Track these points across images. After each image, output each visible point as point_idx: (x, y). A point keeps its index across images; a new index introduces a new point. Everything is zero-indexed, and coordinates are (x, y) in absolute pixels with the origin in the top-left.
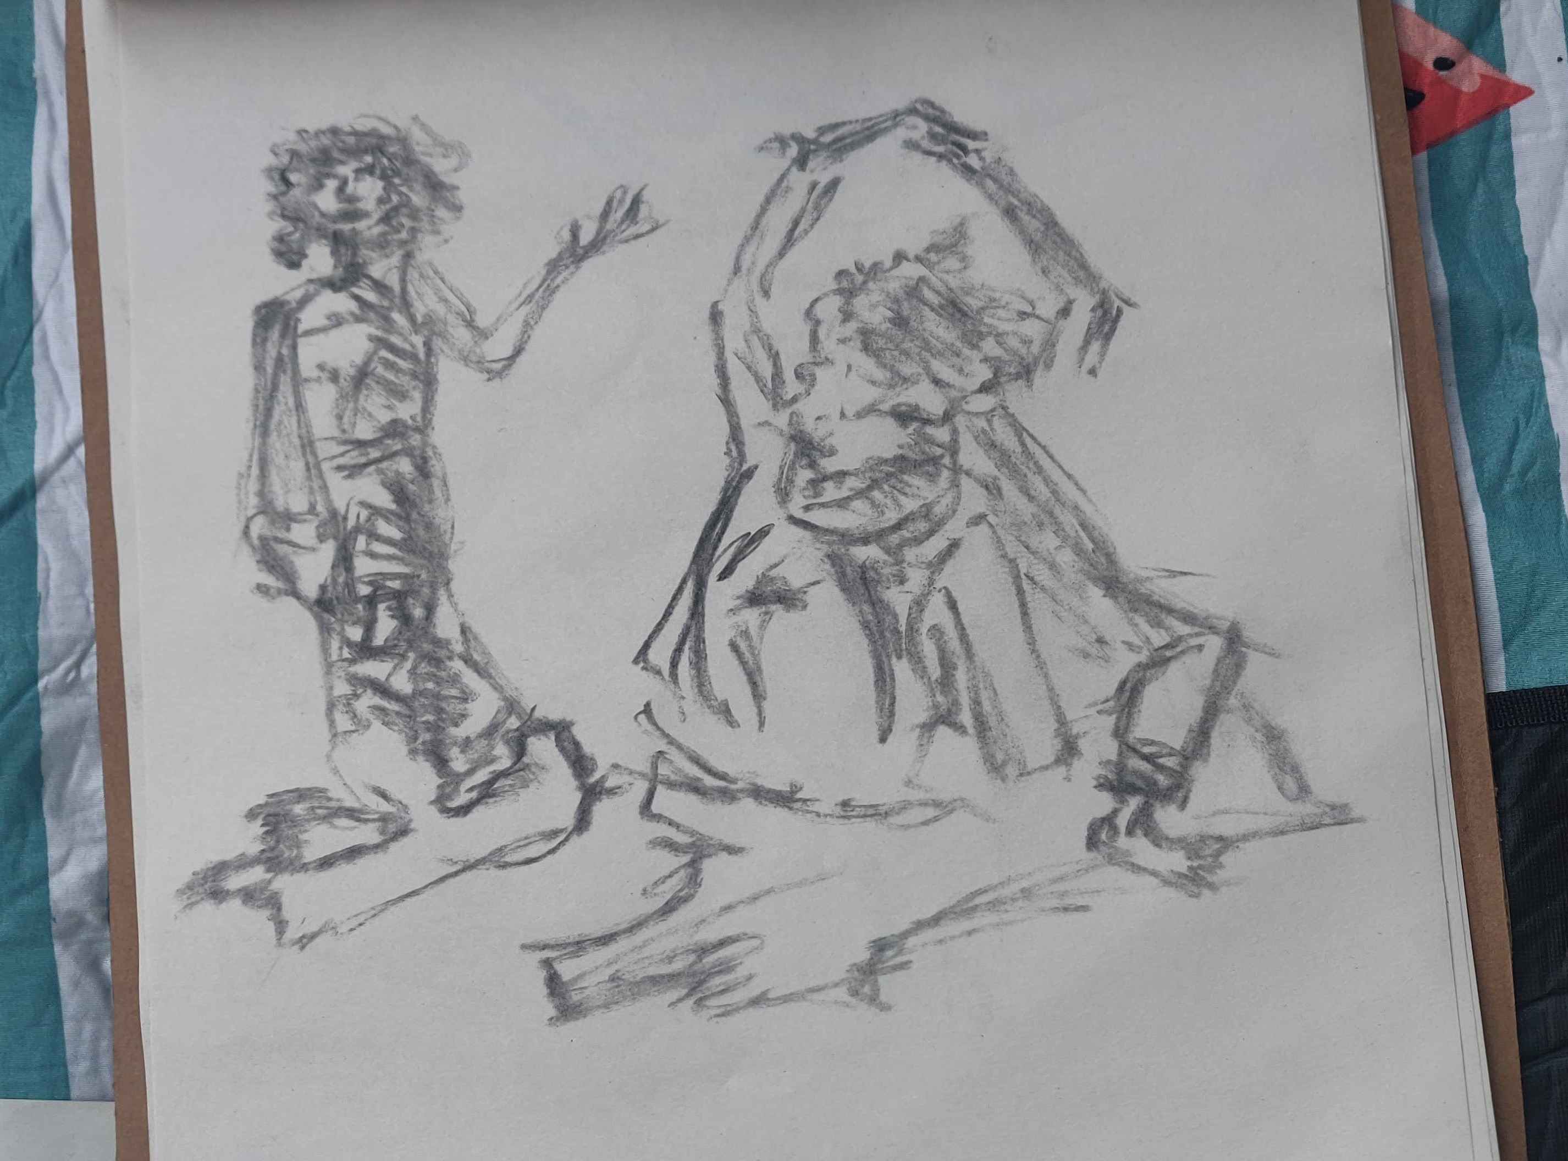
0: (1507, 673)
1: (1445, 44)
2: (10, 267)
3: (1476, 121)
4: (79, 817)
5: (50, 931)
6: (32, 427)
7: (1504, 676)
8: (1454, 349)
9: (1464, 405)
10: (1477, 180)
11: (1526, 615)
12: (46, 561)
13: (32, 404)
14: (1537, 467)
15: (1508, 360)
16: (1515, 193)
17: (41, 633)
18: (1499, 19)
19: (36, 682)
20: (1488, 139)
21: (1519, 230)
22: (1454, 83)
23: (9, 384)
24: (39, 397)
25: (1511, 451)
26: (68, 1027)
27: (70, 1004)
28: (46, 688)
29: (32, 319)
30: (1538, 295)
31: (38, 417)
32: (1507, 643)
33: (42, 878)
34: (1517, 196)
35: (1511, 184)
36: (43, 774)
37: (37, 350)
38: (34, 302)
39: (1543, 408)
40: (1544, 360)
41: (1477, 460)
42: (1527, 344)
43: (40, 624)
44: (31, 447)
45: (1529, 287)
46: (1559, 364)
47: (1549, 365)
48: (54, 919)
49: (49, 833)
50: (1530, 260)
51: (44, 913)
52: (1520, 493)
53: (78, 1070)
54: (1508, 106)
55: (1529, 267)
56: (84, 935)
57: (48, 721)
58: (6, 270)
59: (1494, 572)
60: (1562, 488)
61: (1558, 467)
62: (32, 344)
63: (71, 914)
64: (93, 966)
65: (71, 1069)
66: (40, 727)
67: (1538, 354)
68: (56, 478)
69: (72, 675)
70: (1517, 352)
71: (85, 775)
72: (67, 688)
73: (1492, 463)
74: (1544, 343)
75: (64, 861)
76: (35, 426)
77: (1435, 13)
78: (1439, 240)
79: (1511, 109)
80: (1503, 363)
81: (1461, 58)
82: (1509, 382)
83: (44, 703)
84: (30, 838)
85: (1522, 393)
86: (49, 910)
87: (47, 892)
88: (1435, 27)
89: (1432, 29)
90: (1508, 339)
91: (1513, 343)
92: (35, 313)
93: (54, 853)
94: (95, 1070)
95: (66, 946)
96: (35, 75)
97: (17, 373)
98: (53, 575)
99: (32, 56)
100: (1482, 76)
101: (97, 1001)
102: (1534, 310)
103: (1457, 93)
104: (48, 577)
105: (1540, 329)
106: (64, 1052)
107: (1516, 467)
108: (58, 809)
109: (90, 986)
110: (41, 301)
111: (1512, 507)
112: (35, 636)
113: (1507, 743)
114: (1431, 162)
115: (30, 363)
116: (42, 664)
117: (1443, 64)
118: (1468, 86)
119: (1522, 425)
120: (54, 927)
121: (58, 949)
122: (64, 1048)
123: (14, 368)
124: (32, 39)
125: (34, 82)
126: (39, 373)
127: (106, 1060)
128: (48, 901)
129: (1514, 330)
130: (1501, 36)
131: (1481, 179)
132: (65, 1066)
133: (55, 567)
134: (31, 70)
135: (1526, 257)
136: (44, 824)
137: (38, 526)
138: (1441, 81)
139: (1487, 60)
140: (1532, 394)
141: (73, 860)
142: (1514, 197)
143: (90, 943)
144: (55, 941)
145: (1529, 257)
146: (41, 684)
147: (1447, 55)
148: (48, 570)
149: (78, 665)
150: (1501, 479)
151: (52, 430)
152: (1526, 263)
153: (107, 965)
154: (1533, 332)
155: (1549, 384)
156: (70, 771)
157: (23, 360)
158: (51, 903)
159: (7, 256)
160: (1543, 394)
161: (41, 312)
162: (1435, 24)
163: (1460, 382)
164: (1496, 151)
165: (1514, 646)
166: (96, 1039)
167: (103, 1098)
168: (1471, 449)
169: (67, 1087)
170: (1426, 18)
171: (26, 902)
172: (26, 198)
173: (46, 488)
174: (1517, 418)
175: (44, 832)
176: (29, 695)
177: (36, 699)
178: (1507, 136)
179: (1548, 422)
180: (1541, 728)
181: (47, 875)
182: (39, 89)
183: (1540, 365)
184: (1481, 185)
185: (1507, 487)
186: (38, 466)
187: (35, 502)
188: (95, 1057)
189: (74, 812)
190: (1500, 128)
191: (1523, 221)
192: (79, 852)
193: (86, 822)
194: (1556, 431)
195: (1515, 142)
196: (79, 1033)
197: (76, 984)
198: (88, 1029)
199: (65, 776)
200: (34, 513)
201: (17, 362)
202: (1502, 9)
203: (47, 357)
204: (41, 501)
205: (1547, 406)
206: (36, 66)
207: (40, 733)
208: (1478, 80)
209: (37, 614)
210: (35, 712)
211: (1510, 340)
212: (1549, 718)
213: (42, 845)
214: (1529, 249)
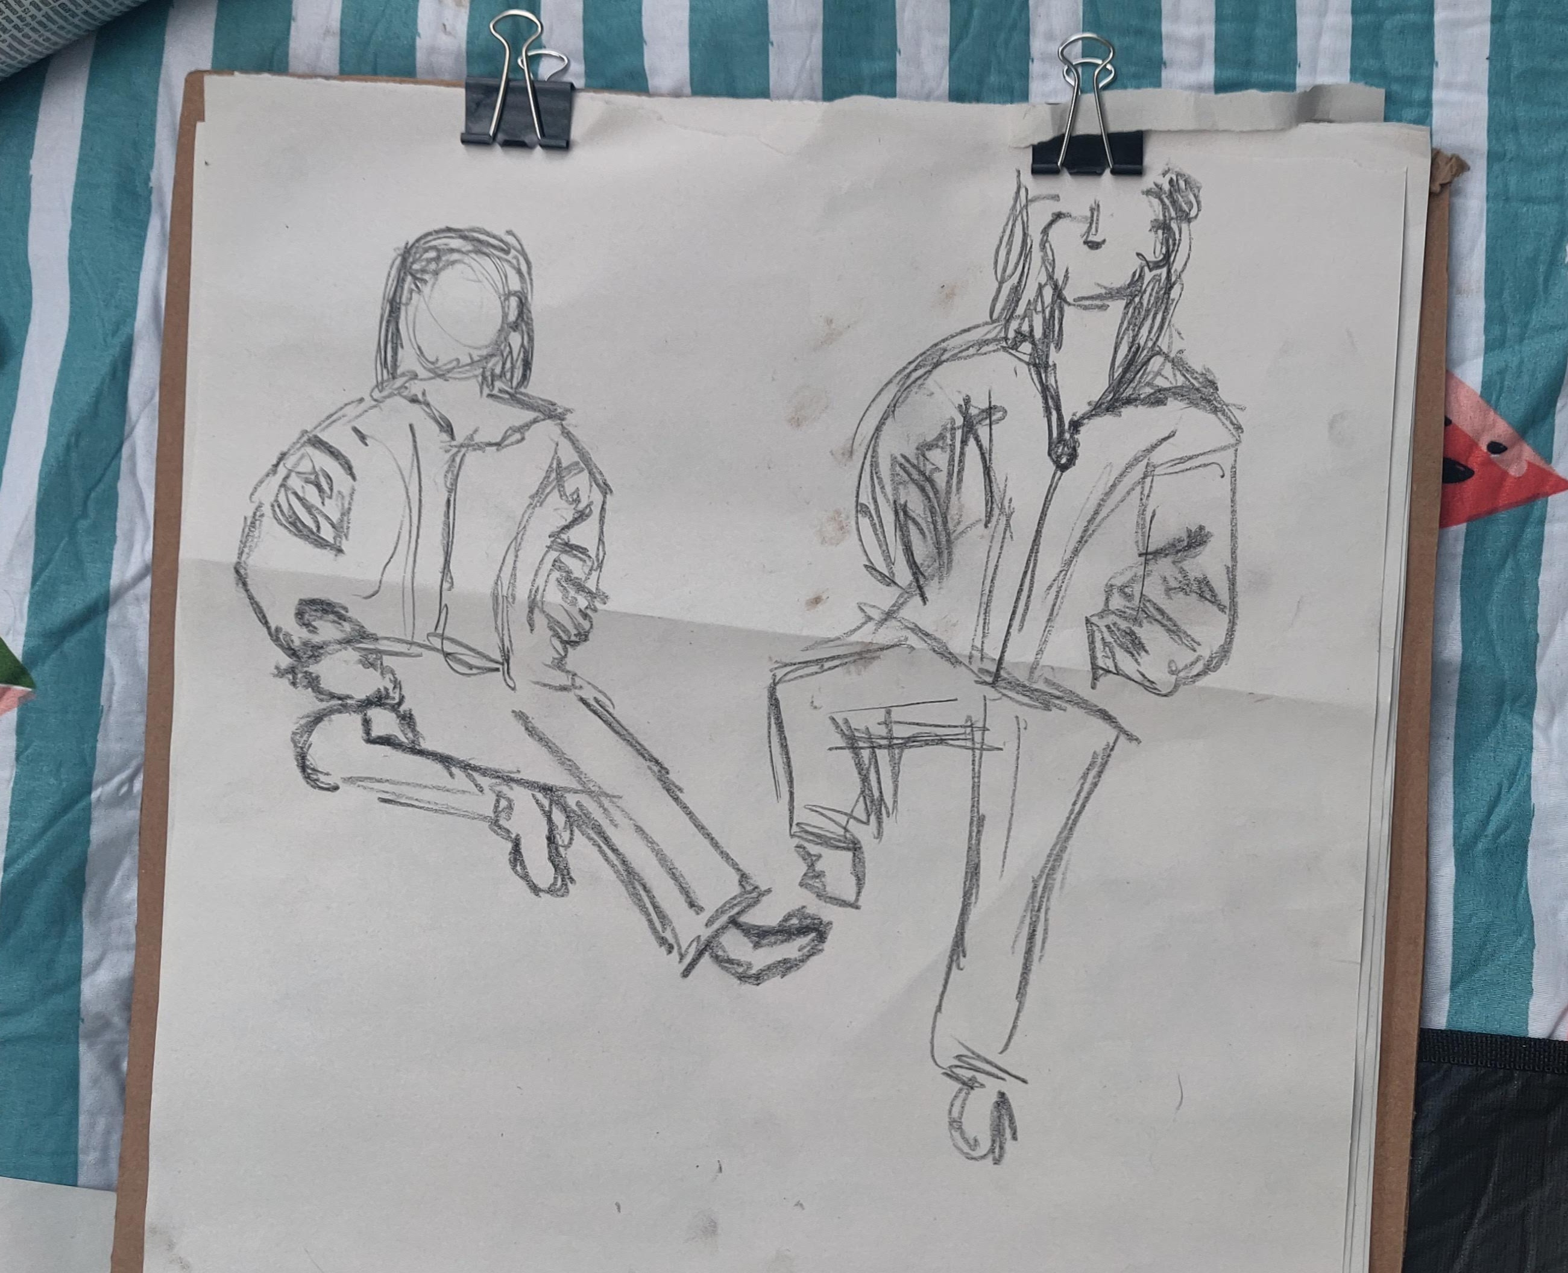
0: (1449, 1012)
1: (1501, 429)
2: (107, 380)
3: (1517, 504)
4: (115, 923)
5: (78, 1032)
6: (113, 540)
7: (1446, 1014)
8: (1458, 707)
9: (1457, 759)
10: (1507, 555)
11: (1475, 966)
12: (112, 674)
13: (114, 519)
14: (1509, 832)
15: (1504, 726)
16: (1539, 575)
17: (99, 745)
18: (1554, 414)
19: (90, 793)
20: (1524, 522)
21: (1536, 609)
22: (1503, 466)
23: (93, 495)
24: (121, 512)
25: (1490, 812)
26: (83, 1120)
27: (88, 1097)
28: (99, 799)
29: (123, 434)
30: (1542, 673)
31: (118, 532)
32: (1454, 985)
33: (75, 980)
34: (1541, 578)
35: (1536, 565)
36: (86, 880)
37: (124, 466)
38: (127, 418)
39: (1526, 778)
40: (1535, 732)
41: (1459, 815)
42: (1523, 715)
43: (100, 737)
44: (109, 562)
45: (1535, 662)
46: (1548, 740)
47: (1538, 739)
48: (83, 1020)
49: (85, 937)
50: (1541, 638)
51: (74, 1013)
52: (1490, 853)
53: (88, 1159)
54: (1548, 494)
55: (1538, 645)
56: (108, 1036)
57: (97, 832)
58: (102, 383)
59: (1454, 922)
60: (1529, 853)
61: (1528, 834)
62: (120, 458)
63: (99, 1016)
64: (114, 1066)
65: (81, 1157)
66: (89, 836)
67: (1532, 727)
68: (130, 596)
69: (124, 789)
70: (1513, 720)
71: (125, 886)
72: (118, 800)
73: (1471, 822)
74: (1539, 716)
75: (97, 965)
76: (115, 542)
77: (1498, 399)
78: (1462, 604)
79: (1550, 498)
80: (1499, 727)
81: (1513, 445)
82: (1501, 746)
83: (95, 814)
84: (67, 939)
85: (1510, 760)
86: (79, 1011)
87: (79, 994)
88: (1495, 412)
89: (1492, 413)
90: (1507, 707)
91: (1511, 711)
92: (127, 428)
93: (88, 955)
94: (104, 1161)
95: (91, 1046)
96: (151, 184)
97: (102, 486)
98: (117, 689)
99: (151, 165)
100: (1530, 464)
101: (113, 1098)
102: (1535, 690)
103: (1505, 474)
104: (111, 692)
105: (1537, 705)
106: (77, 1142)
107: (1491, 829)
108: (96, 914)
109: (109, 1084)
110: (134, 417)
111: (1481, 864)
112: (94, 748)
113: (1437, 1076)
114: (1468, 534)
115: (117, 477)
116: (98, 775)
117: (1496, 448)
118: (1515, 471)
119: (1503, 792)
120: (82, 1028)
121: (83, 1047)
122: (77, 1138)
123: (100, 480)
124: (152, 145)
125: (150, 191)
126: (124, 488)
127: (114, 1153)
128: (79, 1002)
129: (1514, 700)
130: (1552, 431)
131: (1511, 556)
132: (76, 1154)
133: (120, 682)
134: (149, 179)
135: (1538, 634)
136: (81, 926)
137: (107, 640)
138: (1491, 463)
139: (1536, 449)
140: (1519, 761)
141: (106, 964)
142: (1537, 578)
143: (112, 1044)
144: (81, 1041)
145: (1540, 636)
146: (95, 795)
147: (1501, 441)
148: (112, 685)
149: (131, 779)
150: (1476, 838)
151: (130, 548)
152: (1537, 641)
153: (125, 1065)
154: (1531, 704)
155: (1535, 755)
156: (112, 879)
157: (109, 473)
158: (81, 1005)
159: (105, 369)
160: (1528, 764)
161: (133, 429)
162: (1496, 409)
163: (1457, 736)
164: (1529, 533)
165: (1460, 990)
166: (108, 1132)
167: (108, 1188)
168: (1455, 804)
169: (76, 1175)
170: (1488, 402)
171: (58, 1001)
172: (130, 313)
173: (120, 603)
174: (1502, 781)
175: (81, 935)
176: (82, 804)
177: (88, 809)
178: (1542, 522)
179: (1527, 793)
180: (1468, 1069)
181: (80, 976)
182: (154, 198)
183: (1531, 736)
184: (1510, 563)
185: (1480, 846)
186: (114, 581)
187: (107, 616)
188: (105, 1149)
189: (111, 918)
190: (1536, 513)
191: (1541, 601)
192: (111, 958)
193: (121, 930)
194: (1533, 801)
195: (1547, 528)
196: (92, 1126)
197: (95, 1081)
198: (102, 1123)
199: (106, 885)
200: (105, 627)
201: (103, 475)
202: (1559, 405)
203: (133, 472)
204: (113, 616)
205: (1529, 777)
206: (154, 175)
207: (88, 842)
208: (1525, 467)
209: (98, 725)
210: (86, 822)
211: (1509, 709)
212: (1477, 1062)
213: (77, 947)
214: (1542, 628)
